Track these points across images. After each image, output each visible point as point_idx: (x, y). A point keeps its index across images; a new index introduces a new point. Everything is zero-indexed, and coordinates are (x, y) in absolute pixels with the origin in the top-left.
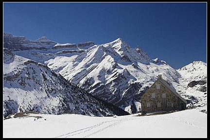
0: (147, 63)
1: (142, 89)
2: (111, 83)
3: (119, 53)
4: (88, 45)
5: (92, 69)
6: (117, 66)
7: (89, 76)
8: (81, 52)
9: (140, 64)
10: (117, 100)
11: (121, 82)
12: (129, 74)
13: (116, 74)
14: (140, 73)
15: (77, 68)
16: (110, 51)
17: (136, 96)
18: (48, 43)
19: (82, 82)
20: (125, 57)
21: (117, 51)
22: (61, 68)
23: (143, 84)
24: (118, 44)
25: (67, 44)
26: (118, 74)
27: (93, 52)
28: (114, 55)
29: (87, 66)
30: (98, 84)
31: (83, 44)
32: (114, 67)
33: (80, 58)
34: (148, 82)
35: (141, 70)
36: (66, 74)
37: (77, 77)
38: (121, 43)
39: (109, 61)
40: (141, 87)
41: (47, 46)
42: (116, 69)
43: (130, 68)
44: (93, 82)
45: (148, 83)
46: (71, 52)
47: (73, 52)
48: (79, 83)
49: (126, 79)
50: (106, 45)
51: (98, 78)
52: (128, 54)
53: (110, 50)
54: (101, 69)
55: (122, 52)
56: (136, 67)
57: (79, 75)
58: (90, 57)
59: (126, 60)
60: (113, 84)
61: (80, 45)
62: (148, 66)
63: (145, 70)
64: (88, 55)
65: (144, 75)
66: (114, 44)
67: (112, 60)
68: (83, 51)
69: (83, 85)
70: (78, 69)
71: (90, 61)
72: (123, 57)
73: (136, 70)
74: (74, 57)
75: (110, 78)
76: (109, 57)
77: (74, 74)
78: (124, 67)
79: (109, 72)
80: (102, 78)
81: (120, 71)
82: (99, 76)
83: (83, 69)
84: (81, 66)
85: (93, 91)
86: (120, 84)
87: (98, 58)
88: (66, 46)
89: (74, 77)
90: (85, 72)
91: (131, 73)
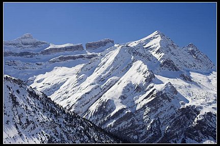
0: (208, 72)
1: (199, 118)
2: (144, 107)
3: (157, 56)
4: (103, 46)
5: (110, 86)
6: (153, 79)
7: (106, 97)
8: (90, 57)
9: (194, 76)
10: (155, 138)
11: (162, 106)
12: (176, 92)
13: (151, 93)
14: (195, 90)
15: (84, 84)
16: (141, 53)
17: (190, 130)
18: (35, 45)
19: (94, 108)
20: (168, 63)
21: (153, 53)
22: (56, 87)
23: (201, 108)
24: (156, 42)
25: (67, 45)
26: (155, 93)
27: (112, 56)
28: (148, 59)
29: (101, 80)
30: (121, 111)
31: (94, 44)
32: (149, 80)
33: (89, 67)
34: (210, 104)
35: (197, 85)
36: (65, 95)
37: (84, 101)
38: (159, 39)
39: (139, 70)
40: (198, 113)
41: (32, 50)
42: (151, 85)
43: (178, 83)
44: (113, 108)
45: (211, 107)
46: (74, 58)
47: (78, 58)
48: (87, 110)
49: (170, 100)
50: (133, 44)
51: (120, 100)
52: (172, 58)
53: (140, 51)
54: (125, 85)
55: (163, 54)
56: (187, 79)
57: (88, 97)
58: (106, 65)
59: (170, 67)
60: (148, 109)
61: (89, 46)
62: (210, 77)
63: (204, 83)
64: (102, 62)
65: (202, 93)
66: (148, 41)
67: (145, 68)
68: (94, 56)
69: (95, 114)
70: (87, 85)
71: (107, 72)
72: (164, 63)
73: (187, 84)
74: (79, 67)
75: (141, 101)
76: (139, 63)
77: (79, 95)
78: (166, 80)
79: (139, 89)
80: (127, 99)
81: (159, 87)
82: (123, 98)
83: (94, 86)
84: (91, 82)
85: (112, 123)
86: (159, 110)
87: (121, 67)
88: (66, 49)
89: (79, 99)
90: (98, 90)
91: (179, 90)
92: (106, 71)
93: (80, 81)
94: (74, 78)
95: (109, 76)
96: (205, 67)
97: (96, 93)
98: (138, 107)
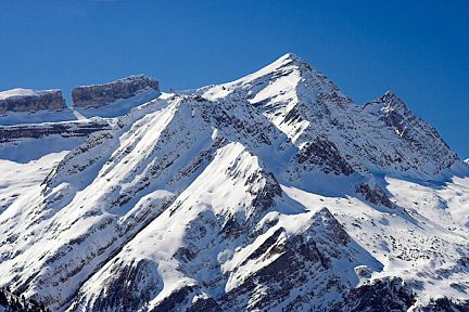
0: (439, 177)
2: (248, 285)
3: (288, 129)
4: (127, 96)
5: (146, 220)
6: (276, 199)
7: (133, 253)
8: (85, 131)
9: (399, 189)
11: (303, 279)
12: (343, 238)
13: (271, 240)
14: (399, 230)
15: (67, 215)
19: (95, 287)
20: (320, 150)
21: (277, 121)
23: (419, 285)
24: (285, 88)
25: (15, 93)
26: (282, 239)
27: (152, 127)
28: (261, 137)
29: (119, 200)
30: (180, 295)
31: (99, 92)
33: (81, 160)
34: (445, 273)
35: (407, 216)
36: (8, 247)
37: (66, 266)
38: (294, 79)
39: (233, 171)
40: (410, 301)
42: (271, 216)
43: (350, 210)
44: (155, 288)
45: (446, 283)
46: (36, 133)
47: (48, 132)
48: (76, 294)
49: (325, 263)
50: (217, 93)
51: (176, 263)
52: (334, 136)
53: (239, 113)
54: (193, 215)
55: (306, 124)
56: (379, 198)
57: (80, 253)
58: (136, 156)
59: (326, 164)
60: (261, 290)
61: (83, 98)
62: (445, 194)
63: (427, 211)
64: (124, 144)
65: (422, 240)
66: (261, 83)
67: (251, 163)
68: (97, 127)
69: (100, 304)
70: (74, 220)
71: (138, 178)
72: (309, 150)
73: (377, 214)
74: (50, 161)
75: (241, 264)
76: (234, 150)
77: (51, 246)
78: (314, 203)
79: (235, 229)
80: (198, 260)
81: (293, 224)
82: (185, 254)
83: (96, 219)
84: (90, 205)
86: (294, 293)
87: (179, 160)
88: (11, 104)
89: (51, 260)
90: (110, 232)
91: (352, 233)
92: (135, 172)
93: (55, 203)
94: (33, 195)
95: (143, 188)
96: (431, 165)
97: (102, 240)
98: (231, 285)
